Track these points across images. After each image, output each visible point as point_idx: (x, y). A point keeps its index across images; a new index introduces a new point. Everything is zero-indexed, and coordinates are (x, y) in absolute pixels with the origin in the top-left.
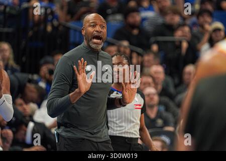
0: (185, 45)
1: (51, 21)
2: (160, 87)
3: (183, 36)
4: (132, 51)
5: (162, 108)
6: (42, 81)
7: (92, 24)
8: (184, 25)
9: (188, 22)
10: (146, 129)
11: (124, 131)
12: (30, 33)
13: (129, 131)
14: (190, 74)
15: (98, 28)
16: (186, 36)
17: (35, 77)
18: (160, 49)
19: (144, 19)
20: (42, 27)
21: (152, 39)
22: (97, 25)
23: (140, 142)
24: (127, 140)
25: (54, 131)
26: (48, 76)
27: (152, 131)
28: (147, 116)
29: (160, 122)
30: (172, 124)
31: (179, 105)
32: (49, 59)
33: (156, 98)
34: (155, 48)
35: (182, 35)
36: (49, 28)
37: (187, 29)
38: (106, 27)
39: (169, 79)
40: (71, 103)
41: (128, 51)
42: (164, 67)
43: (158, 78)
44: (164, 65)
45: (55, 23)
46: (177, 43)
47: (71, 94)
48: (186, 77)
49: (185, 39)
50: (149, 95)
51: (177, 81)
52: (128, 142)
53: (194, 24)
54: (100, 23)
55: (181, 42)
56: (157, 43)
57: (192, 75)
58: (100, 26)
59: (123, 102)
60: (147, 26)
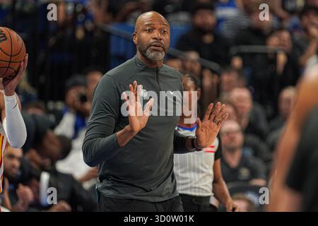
0: (282, 58)
1: (83, 23)
2: (245, 121)
3: (280, 45)
4: (203, 68)
5: (249, 152)
6: (70, 112)
7: (147, 28)
8: (281, 29)
9: (287, 24)
10: (224, 183)
11: (189, 185)
12: (52, 41)
13: (197, 186)
14: (289, 101)
15: (156, 34)
16: (285, 46)
17: (60, 106)
18: (244, 64)
19: (220, 21)
20: (69, 31)
21: (233, 50)
22: (155, 29)
23: (214, 201)
24: (194, 200)
25: (87, 185)
26: (78, 104)
27: (232, 185)
28: (225, 164)
29: (245, 173)
30: (263, 175)
31: (273, 148)
32: (79, 78)
33: (239, 138)
34: (237, 62)
35: (278, 44)
36: (80, 34)
37: (285, 35)
38: (169, 31)
39: (259, 109)
40: (119, 146)
41: (197, 68)
42: (251, 91)
43: (243, 108)
44: (251, 87)
45: (89, 25)
46: (270, 56)
47: (118, 133)
48: (283, 106)
49: (282, 50)
50: (228, 133)
51: (270, 111)
52: (196, 203)
53: (296, 27)
54: (159, 26)
55: (275, 54)
56: (241, 55)
57: (292, 103)
58: (160, 30)
59: (197, 144)
60: (226, 30)
